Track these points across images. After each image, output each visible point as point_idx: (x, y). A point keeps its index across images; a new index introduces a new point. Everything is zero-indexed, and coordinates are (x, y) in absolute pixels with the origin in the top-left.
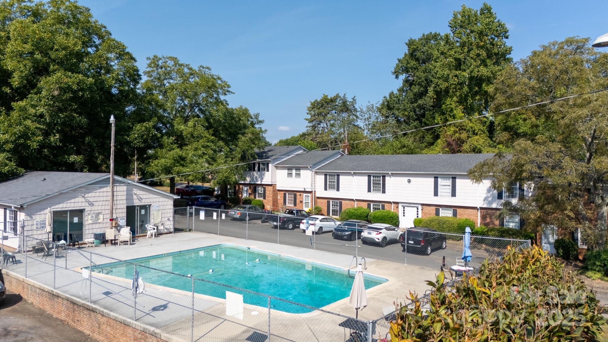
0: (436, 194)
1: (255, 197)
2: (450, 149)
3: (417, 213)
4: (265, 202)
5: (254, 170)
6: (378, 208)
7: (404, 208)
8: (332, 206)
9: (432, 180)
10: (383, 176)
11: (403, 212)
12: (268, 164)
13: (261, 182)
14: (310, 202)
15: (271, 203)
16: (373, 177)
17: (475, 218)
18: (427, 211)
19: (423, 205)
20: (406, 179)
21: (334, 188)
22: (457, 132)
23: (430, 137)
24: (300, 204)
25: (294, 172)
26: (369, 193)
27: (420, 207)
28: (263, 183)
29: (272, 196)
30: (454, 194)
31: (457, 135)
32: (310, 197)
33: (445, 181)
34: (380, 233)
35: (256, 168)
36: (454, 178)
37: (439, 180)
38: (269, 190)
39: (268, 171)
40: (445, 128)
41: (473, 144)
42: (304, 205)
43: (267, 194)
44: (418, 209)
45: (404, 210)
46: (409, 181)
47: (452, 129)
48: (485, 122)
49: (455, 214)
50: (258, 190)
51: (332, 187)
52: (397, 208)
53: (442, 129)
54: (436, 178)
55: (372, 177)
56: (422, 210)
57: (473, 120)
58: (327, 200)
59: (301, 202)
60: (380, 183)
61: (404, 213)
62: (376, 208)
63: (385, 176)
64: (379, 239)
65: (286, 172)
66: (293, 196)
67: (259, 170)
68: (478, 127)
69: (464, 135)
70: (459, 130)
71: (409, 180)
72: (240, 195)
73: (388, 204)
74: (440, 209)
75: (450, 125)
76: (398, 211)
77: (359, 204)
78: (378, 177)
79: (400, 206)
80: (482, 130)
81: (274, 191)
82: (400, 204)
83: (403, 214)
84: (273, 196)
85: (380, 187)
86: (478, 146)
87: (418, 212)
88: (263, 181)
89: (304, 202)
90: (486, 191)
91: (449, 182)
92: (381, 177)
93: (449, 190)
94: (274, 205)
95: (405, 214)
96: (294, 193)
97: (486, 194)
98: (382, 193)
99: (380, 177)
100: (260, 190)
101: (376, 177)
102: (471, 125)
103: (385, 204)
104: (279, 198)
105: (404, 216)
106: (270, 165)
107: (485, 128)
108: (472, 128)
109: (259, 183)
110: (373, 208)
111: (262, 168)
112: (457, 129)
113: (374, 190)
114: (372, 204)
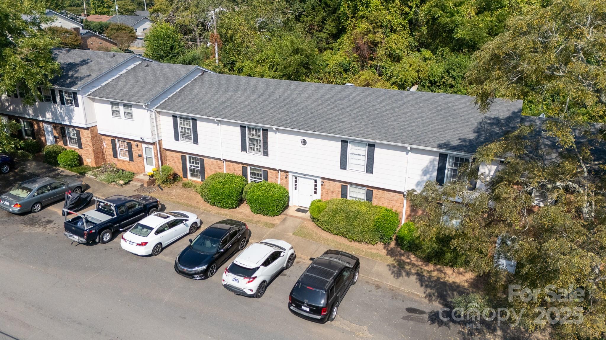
0: (343, 166)
1: (66, 144)
2: (359, 55)
3: (314, 187)
4: (81, 152)
5: (55, 102)
6: (258, 174)
7: (296, 178)
8: (190, 162)
9: (339, 144)
10: (263, 130)
11: (294, 183)
12: (75, 94)
13: (70, 122)
14: (153, 157)
15: (92, 156)
16: (249, 128)
17: (399, 205)
18: (329, 188)
19: (323, 178)
20: (299, 138)
21: (189, 138)
22: (370, 30)
23: (333, 24)
24: (139, 160)
25: (121, 109)
26: (244, 153)
27: (319, 182)
28: (72, 124)
29: (91, 145)
30: (370, 169)
31: (371, 36)
32: (153, 150)
33: (358, 148)
34: (254, 278)
35: (58, 100)
36: (371, 146)
37: (349, 146)
38: (86, 137)
39: (77, 105)
40: (353, 20)
41: (391, 48)
42: (145, 161)
43: (83, 142)
44: (316, 182)
45: (296, 182)
46: (304, 142)
47: (364, 26)
48: (407, 14)
49: (369, 198)
50: (69, 134)
51: (186, 137)
52: (286, 178)
53: (349, 22)
54: (344, 142)
55: (247, 129)
56: (322, 185)
57: (392, 10)
58: (181, 154)
59: (140, 156)
60: (260, 140)
61: (296, 185)
62: (255, 174)
63: (267, 130)
64: (252, 290)
65: (108, 108)
66: (126, 145)
67: (62, 103)
68: (398, 20)
69: (378, 37)
70: (374, 28)
71: (304, 140)
72: (43, 138)
73: (272, 171)
74: (349, 186)
75: (362, 17)
76: (287, 182)
77: (230, 166)
78: (256, 130)
79: (290, 176)
80: (402, 25)
81: (93, 138)
82: (289, 174)
83: (294, 187)
84: (93, 145)
85: (260, 146)
86: (397, 51)
87: (316, 185)
88: (72, 121)
89: (145, 156)
91: (363, 150)
92: (261, 131)
93: (363, 161)
94: (96, 158)
95: (297, 187)
96: (129, 143)
98: (264, 155)
99: (259, 130)
100: (72, 133)
101: (253, 129)
102: (389, 17)
103: (268, 170)
104: (105, 145)
105: (296, 189)
106: (79, 97)
107: (406, 21)
108: (390, 21)
109: (67, 123)
110: (251, 173)
111: (67, 100)
112: (371, 27)
113: (251, 149)
114: (249, 168)
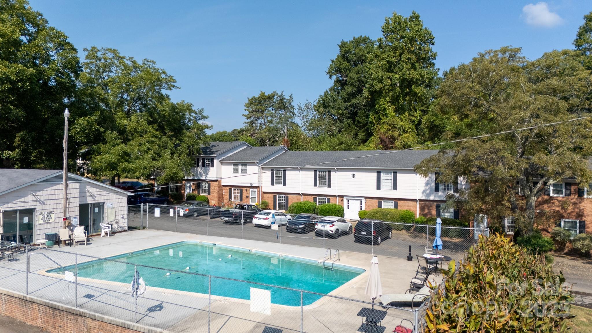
0: (378, 187)
1: (199, 193)
2: (383, 145)
3: (360, 205)
4: (209, 197)
5: (198, 166)
6: (323, 202)
7: (348, 201)
8: (279, 200)
9: (375, 174)
10: (328, 171)
11: (347, 205)
12: (213, 160)
13: (206, 177)
14: (256, 197)
15: (216, 199)
16: (319, 172)
17: (414, 209)
18: (370, 204)
19: (366, 198)
20: (350, 174)
21: (280, 183)
22: (390, 129)
23: (363, 134)
24: (247, 200)
25: (240, 167)
26: (315, 187)
27: (363, 200)
28: (207, 179)
29: (217, 191)
30: (395, 187)
31: (390, 132)
32: (256, 192)
33: (387, 175)
34: (334, 225)
35: (200, 164)
36: (395, 173)
37: (382, 174)
38: (214, 186)
39: (213, 166)
40: (378, 126)
41: (404, 141)
42: (250, 200)
43: (211, 190)
44: (361, 202)
45: (348, 203)
46: (353, 176)
47: (386, 127)
48: (414, 121)
49: (396, 206)
50: (202, 186)
51: (278, 182)
52: (342, 201)
53: (375, 127)
54: (379, 173)
55: (318, 172)
56: (365, 202)
57: (404, 119)
58: (273, 195)
59: (248, 197)
60: (326, 178)
61: (348, 206)
62: (321, 202)
63: (330, 171)
64: (332, 231)
65: (231, 167)
66: (239, 191)
67: (203, 166)
68: (408, 125)
69: (396, 133)
70: (392, 128)
71: (354, 174)
72: (183, 191)
73: (333, 198)
74: (382, 201)
75: (384, 123)
76: (343, 204)
77: (305, 198)
78: (324, 172)
79: (345, 199)
80: (411, 129)
81: (219, 187)
82: (344, 198)
83: (347, 207)
84: (218, 191)
85: (326, 182)
86: (409, 143)
87: (361, 204)
88: (208, 176)
89: (250, 197)
90: (424, 185)
91: (390, 176)
92: (327, 172)
93: (390, 183)
94: (219, 200)
95: (349, 207)
96: (240, 188)
97: (425, 187)
98: (328, 187)
99: (326, 172)
100: (205, 186)
101: (322, 172)
102: (401, 123)
103: (331, 198)
104: (224, 193)
105: (348, 208)
106: (215, 161)
107: (414, 126)
108: (402, 126)
109: (203, 178)
110: (319, 202)
111: (207, 164)
112: (390, 127)
113: (320, 184)
114: (318, 198)
